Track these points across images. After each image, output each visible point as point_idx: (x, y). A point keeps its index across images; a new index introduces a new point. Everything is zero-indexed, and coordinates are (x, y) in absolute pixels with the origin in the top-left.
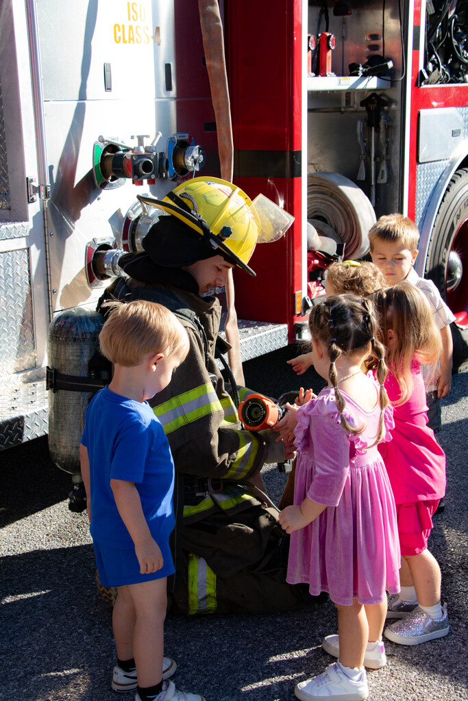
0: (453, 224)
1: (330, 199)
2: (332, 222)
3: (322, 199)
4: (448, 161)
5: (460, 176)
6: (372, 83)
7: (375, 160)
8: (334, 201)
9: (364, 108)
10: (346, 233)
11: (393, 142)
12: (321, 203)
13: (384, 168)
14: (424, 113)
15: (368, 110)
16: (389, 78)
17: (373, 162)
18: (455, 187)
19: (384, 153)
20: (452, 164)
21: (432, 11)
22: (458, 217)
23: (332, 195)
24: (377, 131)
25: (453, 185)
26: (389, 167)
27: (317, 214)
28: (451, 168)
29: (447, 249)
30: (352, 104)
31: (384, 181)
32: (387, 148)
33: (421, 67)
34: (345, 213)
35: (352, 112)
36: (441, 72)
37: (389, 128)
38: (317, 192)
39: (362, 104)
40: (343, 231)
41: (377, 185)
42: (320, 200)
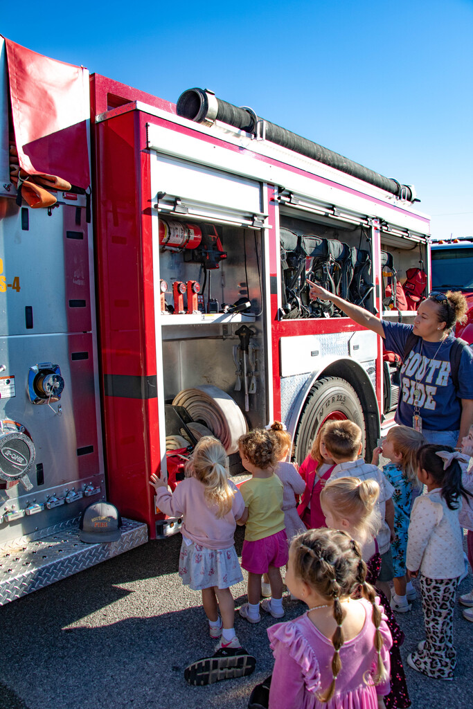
0: (316, 420)
1: (209, 407)
2: (210, 424)
3: (204, 407)
4: (309, 374)
5: (322, 383)
6: (237, 318)
7: (247, 375)
8: (211, 408)
9: (238, 336)
10: (221, 434)
11: (260, 362)
12: (203, 410)
13: (254, 381)
14: (284, 340)
15: (241, 338)
16: (254, 314)
17: (246, 377)
18: (317, 393)
19: (253, 370)
20: (313, 376)
21: (286, 267)
22: (321, 414)
23: (210, 404)
24: (247, 353)
25: (317, 391)
26: (258, 381)
27: (200, 418)
28: (312, 379)
29: (313, 439)
30: (229, 333)
31: (254, 392)
32: (256, 367)
33: (280, 306)
34: (220, 419)
35: (231, 339)
36: (300, 310)
37: (255, 352)
38: (201, 401)
39: (236, 333)
40: (219, 432)
41: (249, 394)
42: (202, 407)
